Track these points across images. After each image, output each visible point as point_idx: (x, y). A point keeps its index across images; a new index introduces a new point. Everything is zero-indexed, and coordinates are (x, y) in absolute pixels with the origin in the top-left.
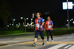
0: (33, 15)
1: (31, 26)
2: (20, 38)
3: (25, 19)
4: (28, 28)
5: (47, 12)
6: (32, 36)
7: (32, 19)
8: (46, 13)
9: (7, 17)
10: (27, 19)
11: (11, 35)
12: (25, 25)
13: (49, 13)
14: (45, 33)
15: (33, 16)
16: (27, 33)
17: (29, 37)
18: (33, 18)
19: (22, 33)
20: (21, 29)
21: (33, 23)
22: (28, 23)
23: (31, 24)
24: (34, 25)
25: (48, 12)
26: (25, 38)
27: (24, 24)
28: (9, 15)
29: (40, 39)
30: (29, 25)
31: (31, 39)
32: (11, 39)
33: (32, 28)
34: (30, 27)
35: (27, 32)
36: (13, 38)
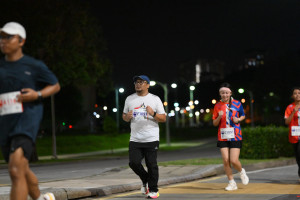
0: (198, 69)
1: (191, 115)
3: (165, 89)
4: (177, 125)
5: (255, 57)
6: (197, 161)
7: (192, 88)
8: (250, 63)
9: (95, 80)
10: (174, 86)
11: (109, 151)
13: (262, 63)
14: (248, 148)
15: (198, 75)
16: (174, 145)
17: (184, 164)
18: (198, 81)
21: (197, 102)
22: (176, 105)
23: (191, 106)
24: (202, 111)
25: (259, 57)
26: (170, 168)
28: (102, 72)
30: (182, 112)
31: (192, 172)
32: (112, 171)
33: (192, 124)
34: (183, 121)
35: (172, 141)
36: (117, 167)
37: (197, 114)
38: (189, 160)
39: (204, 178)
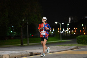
0: (70, 19)
1: (68, 32)
2: (55, 47)
3: (60, 24)
4: (64, 35)
6: (69, 45)
7: (68, 24)
10: (63, 24)
12: (60, 31)
15: (70, 21)
16: (63, 41)
17: (65, 46)
19: (57, 41)
20: (55, 36)
21: (69, 29)
22: (63, 29)
23: (68, 29)
26: (61, 47)
27: (58, 30)
29: (78, 47)
30: (65, 31)
31: (68, 48)
33: (68, 35)
34: (66, 34)
37: (70, 32)
38: (67, 45)
39: (71, 49)
